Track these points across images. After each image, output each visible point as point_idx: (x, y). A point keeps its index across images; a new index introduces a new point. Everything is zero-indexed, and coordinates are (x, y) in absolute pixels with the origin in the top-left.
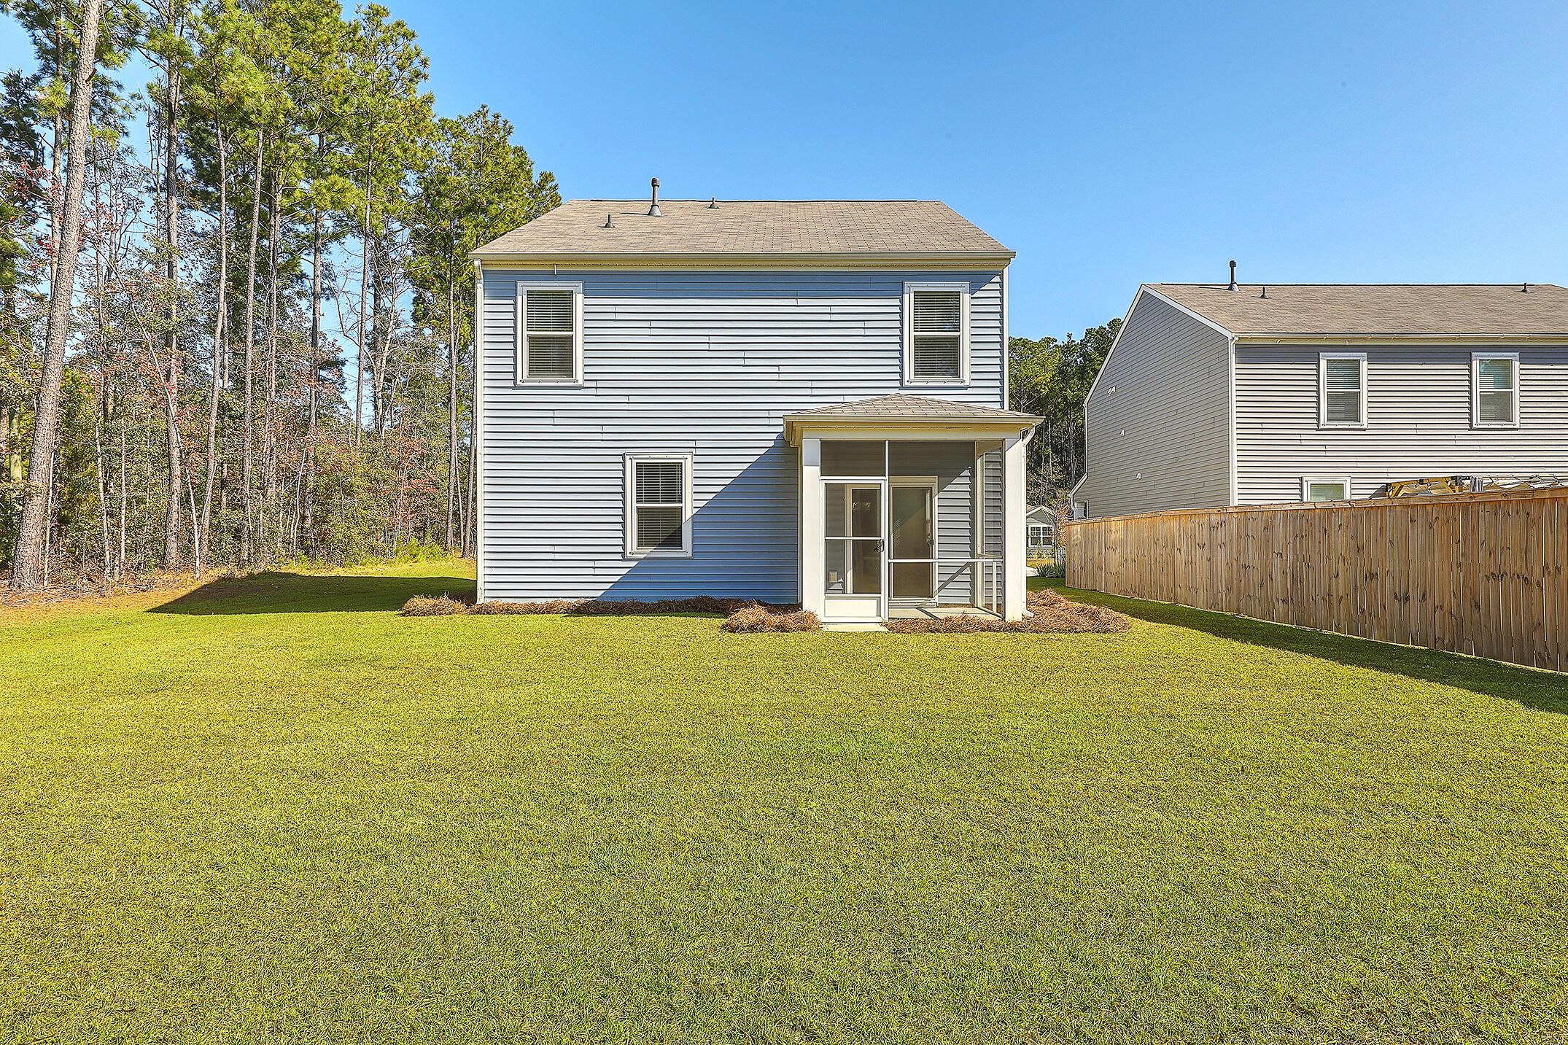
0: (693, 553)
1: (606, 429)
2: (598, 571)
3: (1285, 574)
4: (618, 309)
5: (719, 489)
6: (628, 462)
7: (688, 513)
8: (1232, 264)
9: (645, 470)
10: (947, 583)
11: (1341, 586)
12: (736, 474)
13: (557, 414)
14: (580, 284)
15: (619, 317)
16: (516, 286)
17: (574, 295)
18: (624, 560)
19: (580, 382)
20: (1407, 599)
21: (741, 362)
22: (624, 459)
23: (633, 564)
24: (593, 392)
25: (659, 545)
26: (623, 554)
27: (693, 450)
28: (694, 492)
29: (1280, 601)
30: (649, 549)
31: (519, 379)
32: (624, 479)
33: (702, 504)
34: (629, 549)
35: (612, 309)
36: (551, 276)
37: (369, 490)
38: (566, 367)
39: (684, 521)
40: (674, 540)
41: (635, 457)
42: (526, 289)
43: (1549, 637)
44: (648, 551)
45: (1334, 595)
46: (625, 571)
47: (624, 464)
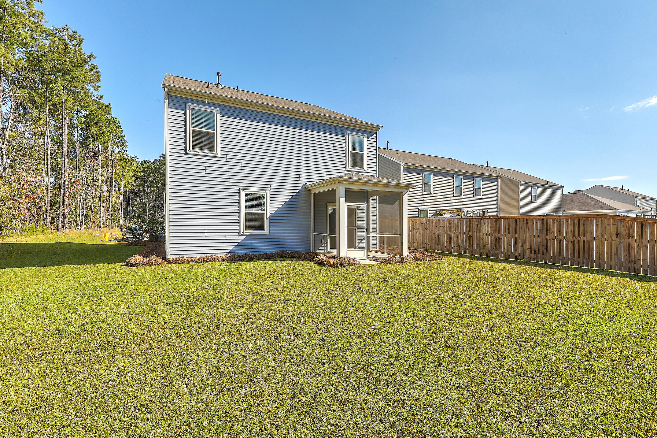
0: (270, 232)
1: (231, 177)
2: (227, 241)
3: (458, 238)
4: (236, 124)
5: (280, 206)
6: (241, 193)
7: (268, 215)
8: (388, 142)
9: (249, 196)
10: (360, 243)
11: (485, 242)
12: (287, 200)
13: (207, 168)
14: (219, 109)
15: (237, 127)
16: (185, 105)
17: (216, 114)
18: (240, 236)
19: (219, 155)
20: (515, 246)
21: (288, 154)
22: (239, 191)
23: (244, 237)
24: (225, 160)
25: (255, 229)
26: (239, 233)
27: (269, 189)
28: (270, 207)
29: (456, 247)
30: (250, 231)
31: (187, 150)
32: (239, 200)
33: (273, 212)
34: (242, 231)
35: (234, 123)
36: (204, 103)
37: (9, 199)
38: (211, 147)
39: (266, 219)
40: (262, 227)
41: (244, 190)
42: (191, 107)
43: (575, 257)
44: (250, 232)
45: (482, 245)
46: (240, 241)
47: (239, 193)
